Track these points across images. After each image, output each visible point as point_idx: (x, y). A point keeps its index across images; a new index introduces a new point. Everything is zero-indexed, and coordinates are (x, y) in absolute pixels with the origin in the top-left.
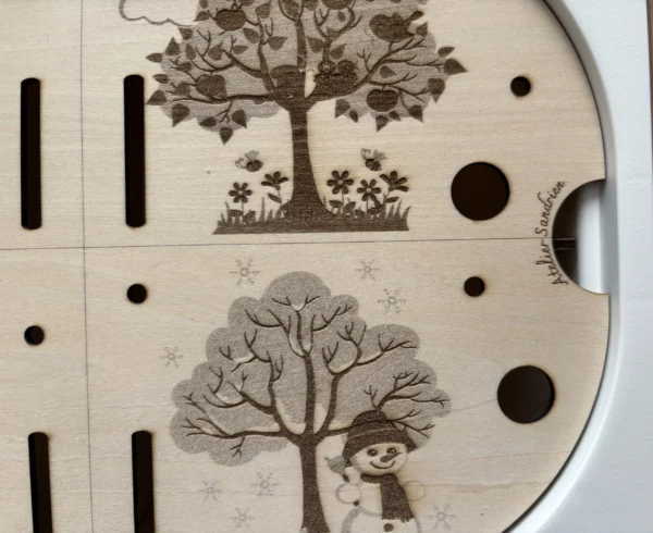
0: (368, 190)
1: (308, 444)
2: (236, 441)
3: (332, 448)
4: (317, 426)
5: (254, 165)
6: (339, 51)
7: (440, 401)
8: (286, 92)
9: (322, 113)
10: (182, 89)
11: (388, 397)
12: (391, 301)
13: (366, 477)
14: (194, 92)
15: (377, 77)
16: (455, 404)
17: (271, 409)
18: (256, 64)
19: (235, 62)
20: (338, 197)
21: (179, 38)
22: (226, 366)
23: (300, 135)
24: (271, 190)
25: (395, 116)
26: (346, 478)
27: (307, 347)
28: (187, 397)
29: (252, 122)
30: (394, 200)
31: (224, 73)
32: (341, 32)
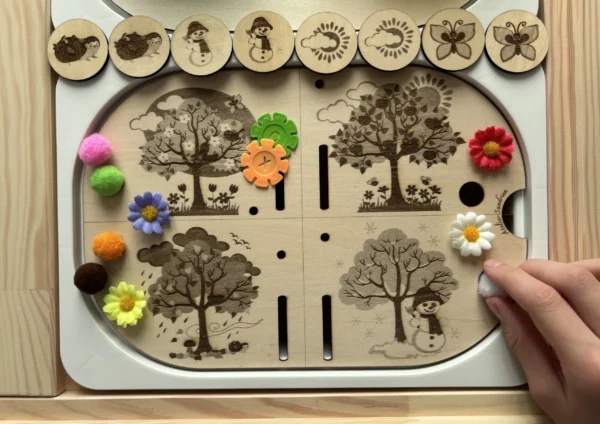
0: (424, 194)
1: (397, 301)
2: (366, 300)
3: (408, 303)
4: (402, 293)
5: (375, 183)
6: (411, 134)
7: (454, 283)
8: (389, 152)
9: (404, 160)
10: (344, 151)
11: (432, 282)
12: (434, 241)
13: (423, 316)
14: (349, 153)
15: (427, 145)
16: (460, 285)
17: (382, 286)
18: (375, 140)
19: (367, 139)
20: (411, 196)
21: (342, 129)
22: (363, 267)
23: (394, 170)
24: (382, 194)
25: (435, 162)
26: (414, 316)
27: (397, 260)
28: (346, 280)
29: (374, 165)
30: (434, 198)
31: (362, 144)
32: (412, 126)
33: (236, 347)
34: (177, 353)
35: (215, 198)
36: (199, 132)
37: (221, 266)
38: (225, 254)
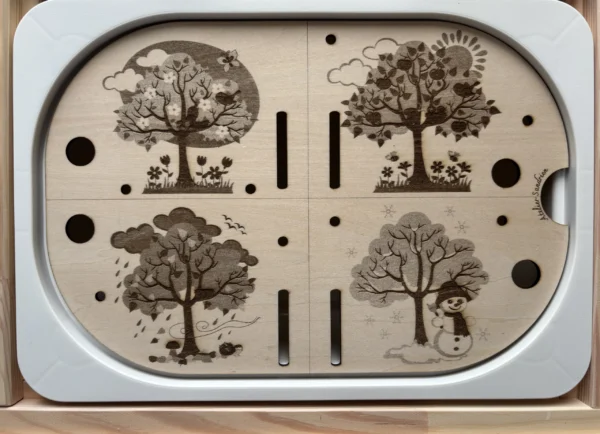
0: (451, 171)
1: (418, 297)
2: (383, 295)
3: (430, 299)
4: (423, 288)
5: (394, 158)
6: (438, 101)
7: (484, 276)
8: (410, 121)
9: (429, 132)
10: (359, 119)
11: (459, 275)
12: (462, 227)
13: (447, 314)
14: (365, 121)
15: (456, 115)
16: (491, 278)
17: (400, 280)
18: (396, 107)
19: (386, 106)
20: (436, 174)
21: (357, 93)
22: (378, 257)
23: (418, 143)
24: (403, 171)
25: (465, 135)
26: (437, 314)
27: (419, 249)
28: (359, 273)
29: (394, 136)
30: (464, 176)
31: (380, 111)
32: (439, 91)
33: (228, 350)
34: (158, 356)
35: (205, 172)
36: (187, 95)
37: (212, 254)
38: (215, 239)
